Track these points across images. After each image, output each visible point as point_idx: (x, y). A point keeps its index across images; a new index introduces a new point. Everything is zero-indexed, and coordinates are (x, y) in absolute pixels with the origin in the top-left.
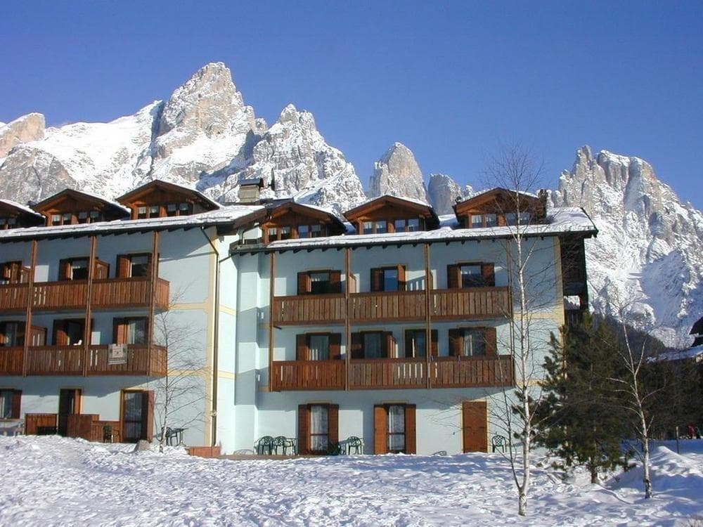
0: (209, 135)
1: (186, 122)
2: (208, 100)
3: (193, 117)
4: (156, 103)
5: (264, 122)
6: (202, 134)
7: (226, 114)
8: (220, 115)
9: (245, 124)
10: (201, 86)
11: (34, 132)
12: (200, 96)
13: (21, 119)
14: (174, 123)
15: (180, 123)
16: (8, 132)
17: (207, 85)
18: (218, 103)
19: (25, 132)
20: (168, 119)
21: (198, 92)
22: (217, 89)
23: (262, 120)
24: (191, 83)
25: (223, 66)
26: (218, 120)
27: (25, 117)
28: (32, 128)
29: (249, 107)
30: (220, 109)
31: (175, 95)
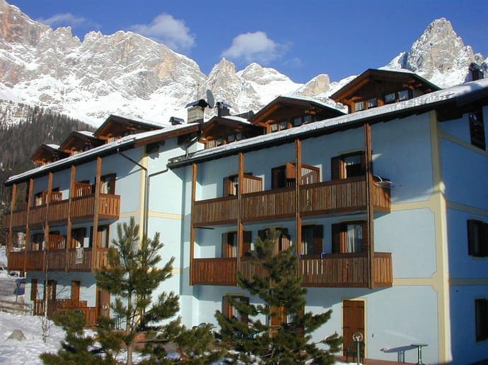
0: (442, 71)
1: (424, 64)
2: (437, 46)
3: (429, 60)
4: (402, 54)
5: (480, 56)
6: (437, 71)
7: (452, 54)
8: (448, 56)
9: (466, 59)
10: (431, 37)
11: (323, 87)
12: (431, 45)
13: (313, 80)
14: (416, 66)
15: (420, 66)
16: (305, 90)
17: (435, 36)
18: (445, 47)
19: (317, 88)
20: (411, 65)
21: (429, 42)
22: (443, 37)
23: (479, 55)
24: (424, 37)
25: (445, 21)
26: (447, 59)
27: (316, 78)
28: (321, 85)
29: (468, 47)
30: (447, 51)
31: (414, 47)
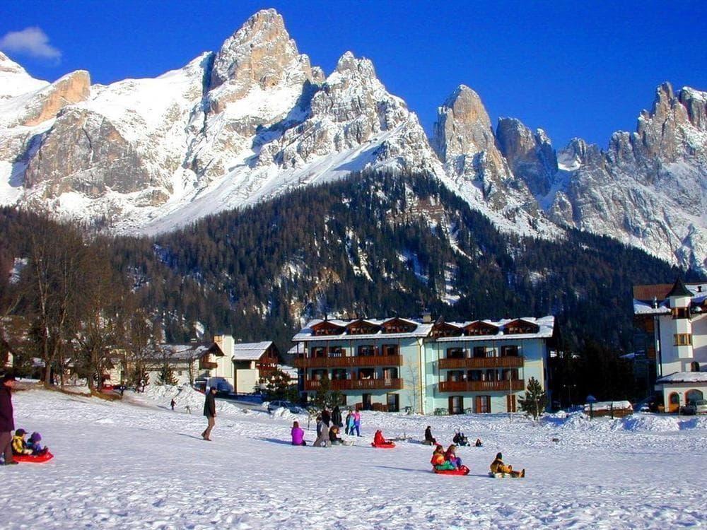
0: (263, 87)
1: (239, 74)
2: (261, 49)
3: (246, 69)
4: (206, 55)
5: (320, 71)
6: (256, 87)
7: (280, 64)
8: (274, 65)
9: (301, 73)
10: (252, 36)
11: (81, 90)
12: (252, 46)
13: (66, 78)
14: (226, 75)
15: (232, 75)
16: (53, 93)
17: (259, 33)
18: (271, 53)
19: (70, 92)
20: (219, 72)
21: (249, 42)
22: (270, 38)
23: (318, 69)
24: (242, 32)
25: (275, 13)
26: (272, 70)
27: (70, 75)
28: (78, 87)
29: (304, 56)
30: (274, 59)
31: (226, 46)
